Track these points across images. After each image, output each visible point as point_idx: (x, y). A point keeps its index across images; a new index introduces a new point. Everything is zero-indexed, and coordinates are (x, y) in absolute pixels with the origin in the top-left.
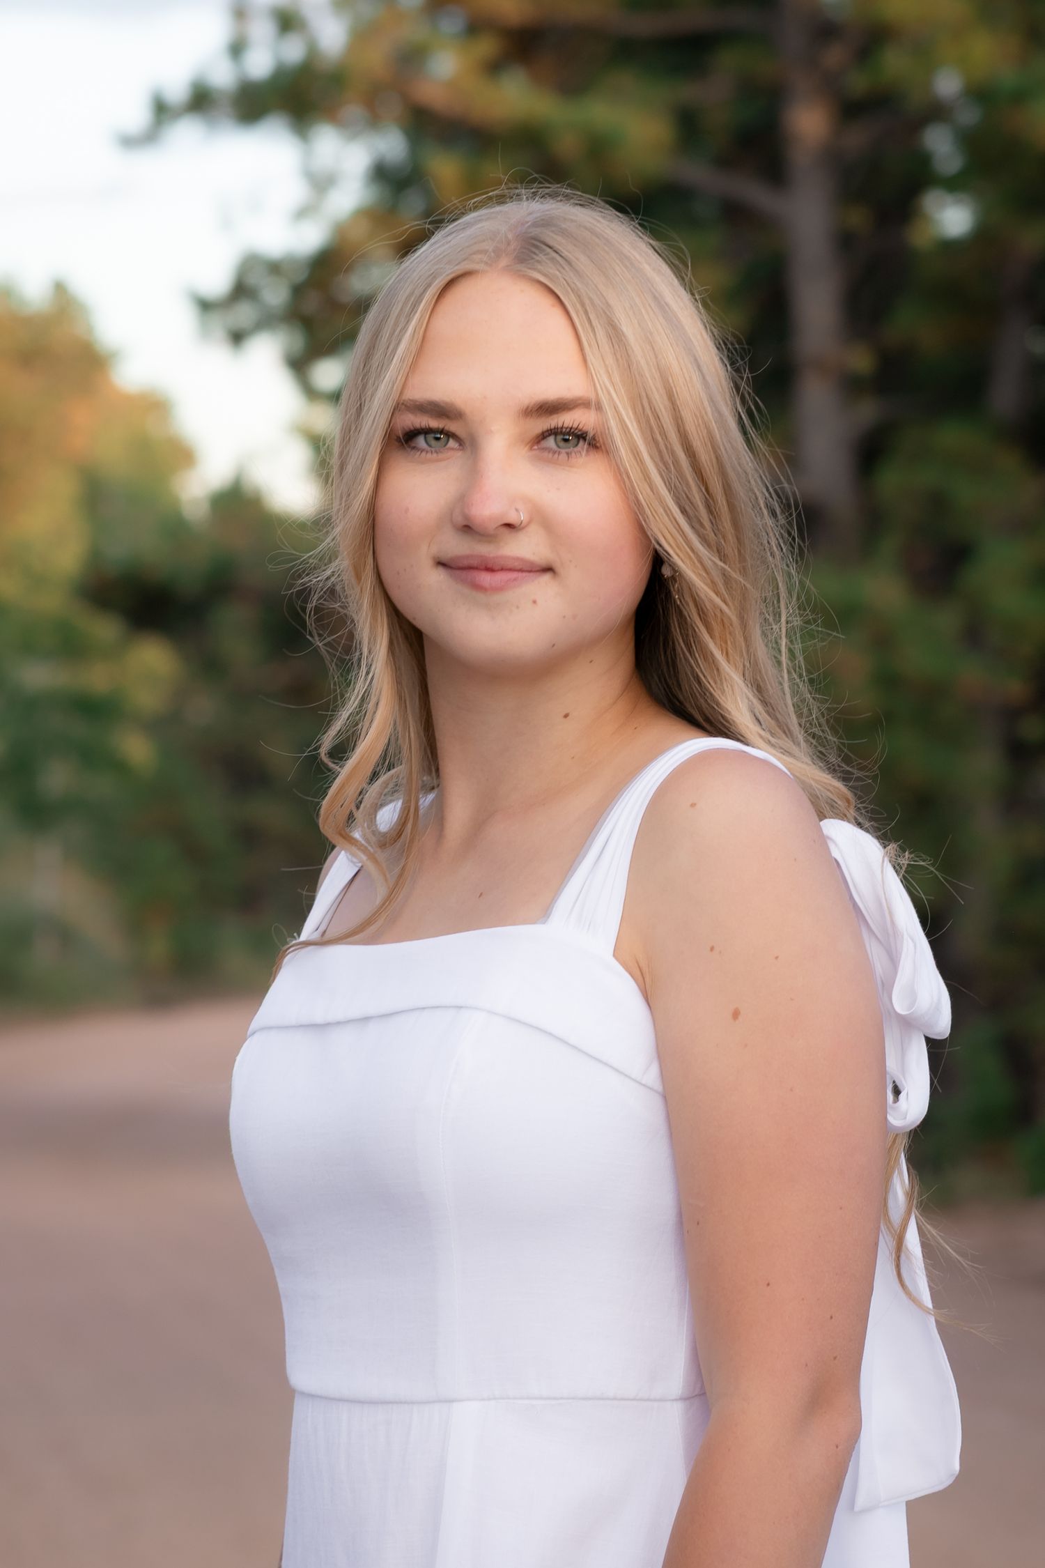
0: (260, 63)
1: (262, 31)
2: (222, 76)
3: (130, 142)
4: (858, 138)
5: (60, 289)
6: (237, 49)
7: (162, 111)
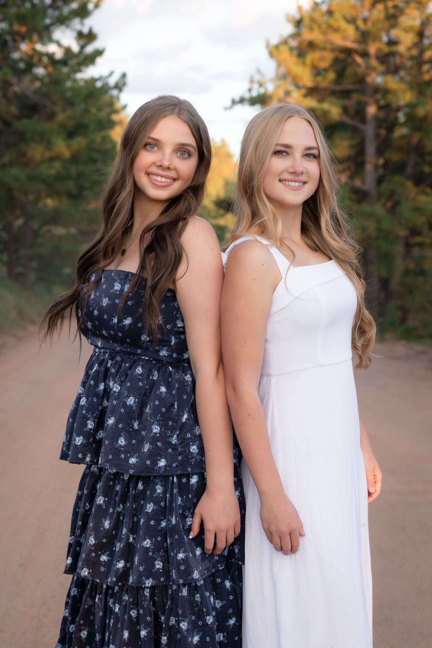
0: (255, 93)
1: (256, 86)
2: (247, 96)
3: (226, 109)
4: (382, 114)
5: (223, 141)
6: (250, 90)
7: (234, 102)
